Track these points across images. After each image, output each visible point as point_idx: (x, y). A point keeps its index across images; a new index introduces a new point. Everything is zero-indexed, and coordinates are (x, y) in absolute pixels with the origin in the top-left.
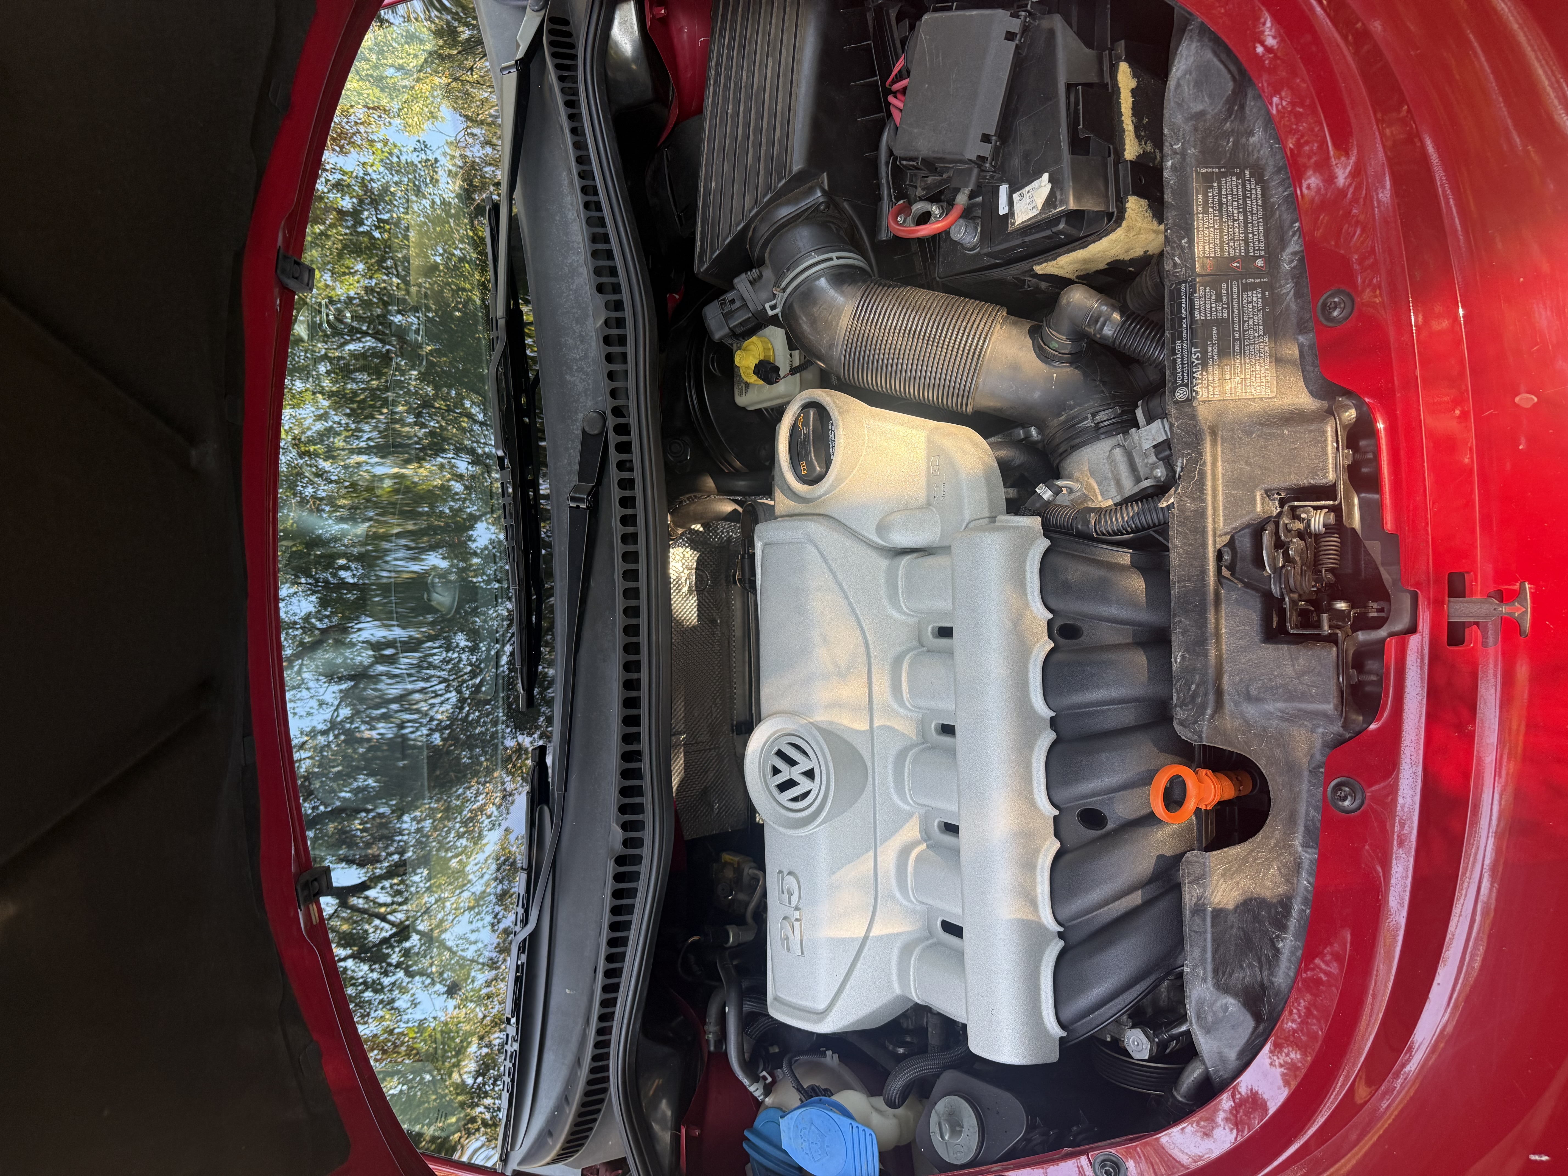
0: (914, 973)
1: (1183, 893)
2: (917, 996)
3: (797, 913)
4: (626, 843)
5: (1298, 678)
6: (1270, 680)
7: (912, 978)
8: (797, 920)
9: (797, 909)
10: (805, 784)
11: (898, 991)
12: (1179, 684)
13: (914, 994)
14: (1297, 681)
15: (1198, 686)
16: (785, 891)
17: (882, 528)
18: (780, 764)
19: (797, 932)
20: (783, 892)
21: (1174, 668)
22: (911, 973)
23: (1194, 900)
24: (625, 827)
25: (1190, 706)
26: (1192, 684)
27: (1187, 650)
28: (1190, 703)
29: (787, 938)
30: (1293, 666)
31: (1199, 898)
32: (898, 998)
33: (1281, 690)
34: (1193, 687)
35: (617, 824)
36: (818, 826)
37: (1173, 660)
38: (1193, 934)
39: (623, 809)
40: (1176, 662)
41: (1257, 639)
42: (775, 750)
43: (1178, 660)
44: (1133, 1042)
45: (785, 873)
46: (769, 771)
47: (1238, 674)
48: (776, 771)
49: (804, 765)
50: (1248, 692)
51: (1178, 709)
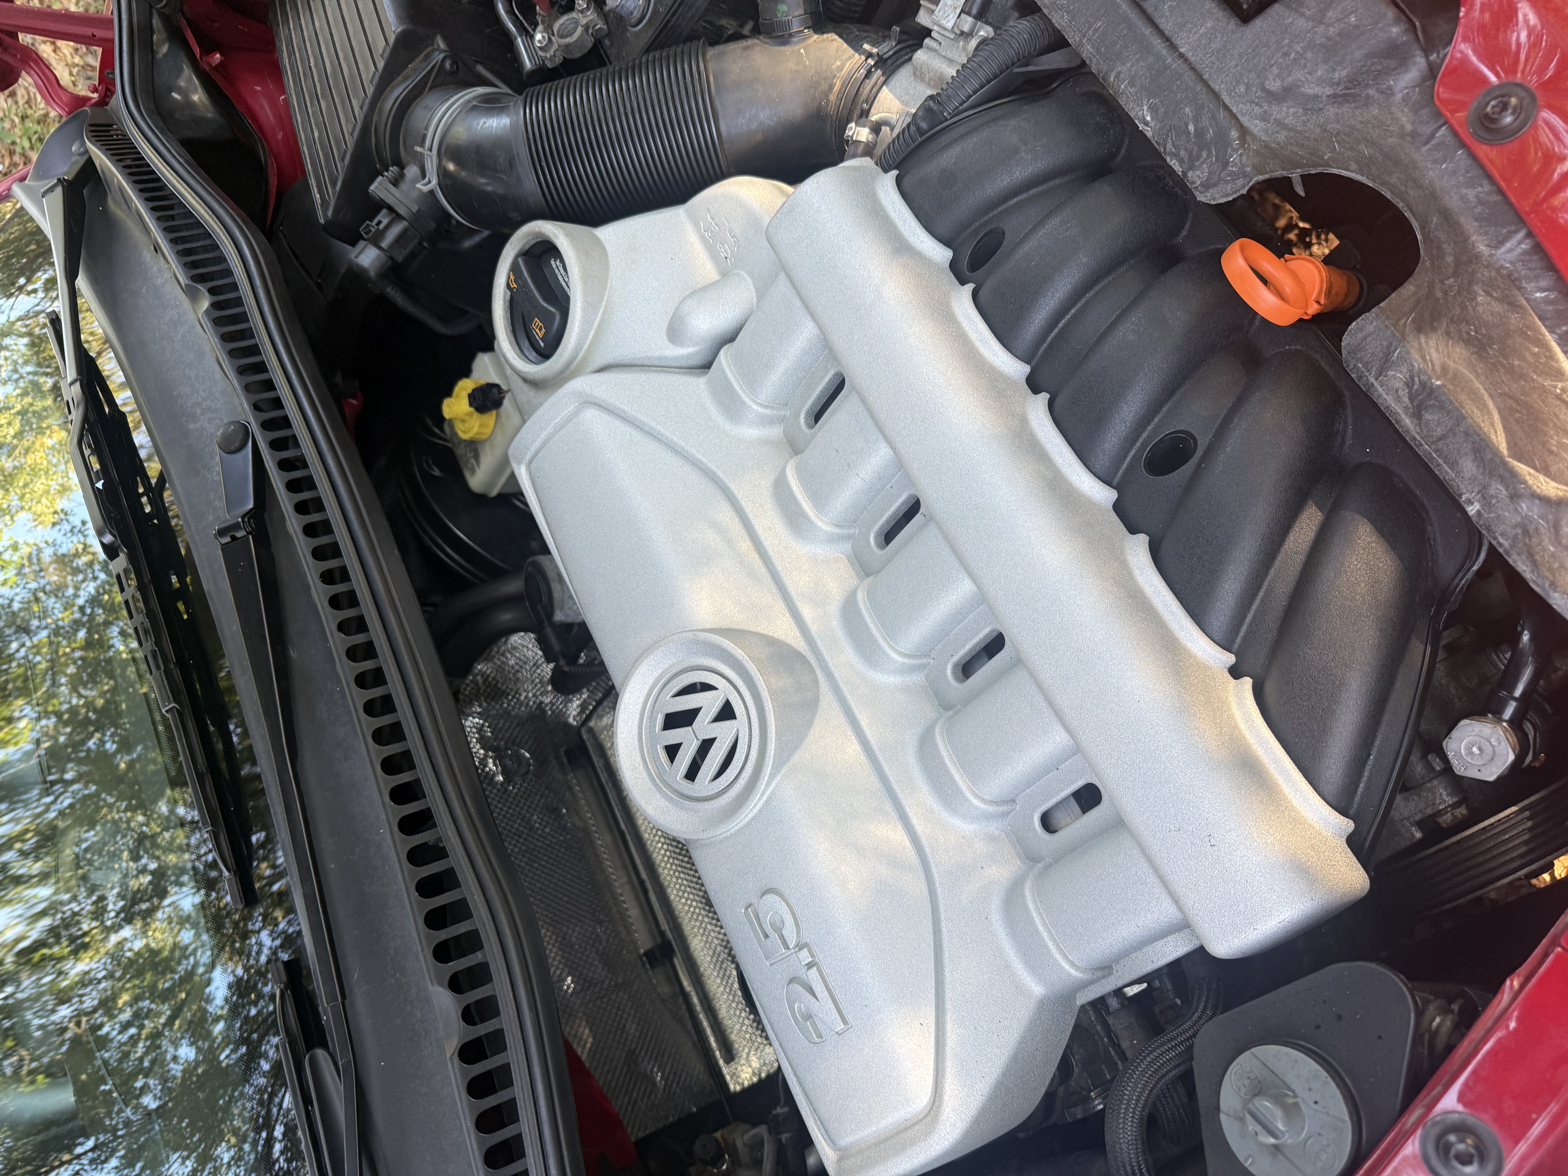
0: (1044, 924)
1: (1379, 402)
2: (1072, 964)
3: (805, 953)
4: (469, 1016)
5: (1321, 23)
6: (1286, 54)
7: (1045, 935)
8: (810, 966)
9: (800, 947)
10: (724, 733)
11: (1038, 990)
12: (1169, 145)
13: (1066, 966)
14: (1321, 28)
15: (1196, 121)
16: (769, 930)
17: (675, 332)
18: (675, 736)
19: (819, 988)
20: (766, 936)
21: (1149, 134)
22: (1041, 928)
23: (1404, 393)
24: (456, 985)
25: (1204, 154)
26: (1187, 125)
27: (1151, 94)
28: (1200, 150)
29: (808, 1017)
30: (1302, 15)
31: (1409, 385)
32: (1043, 1004)
33: (1309, 55)
34: (1191, 128)
35: (441, 984)
36: (772, 776)
37: (1141, 127)
38: (1440, 444)
39: (442, 953)
40: (1146, 124)
41: (1232, 26)
42: (660, 720)
43: (1148, 118)
44: (1471, 753)
45: (754, 901)
46: (663, 756)
47: (1238, 82)
48: (672, 751)
49: (709, 703)
50: (1268, 92)
51: (1190, 174)
